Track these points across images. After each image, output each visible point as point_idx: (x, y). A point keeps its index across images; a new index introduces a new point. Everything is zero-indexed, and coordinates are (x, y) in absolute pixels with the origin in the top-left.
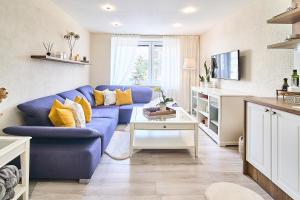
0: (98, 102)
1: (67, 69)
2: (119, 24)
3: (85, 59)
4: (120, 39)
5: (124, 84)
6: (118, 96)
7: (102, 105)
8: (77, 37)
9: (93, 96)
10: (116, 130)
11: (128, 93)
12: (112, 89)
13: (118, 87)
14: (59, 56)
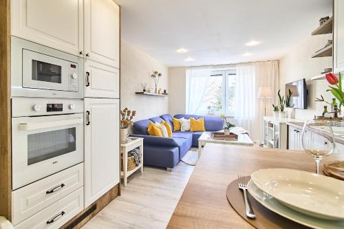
0: (176, 129)
1: (153, 100)
2: (192, 60)
3: (165, 91)
4: (194, 71)
5: (198, 114)
6: (192, 123)
7: (179, 131)
8: (159, 75)
9: (172, 123)
10: (189, 150)
11: (201, 121)
12: (187, 117)
13: (192, 116)
14: (149, 91)
